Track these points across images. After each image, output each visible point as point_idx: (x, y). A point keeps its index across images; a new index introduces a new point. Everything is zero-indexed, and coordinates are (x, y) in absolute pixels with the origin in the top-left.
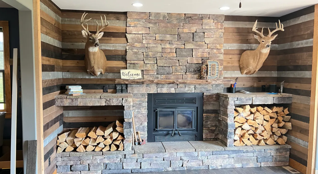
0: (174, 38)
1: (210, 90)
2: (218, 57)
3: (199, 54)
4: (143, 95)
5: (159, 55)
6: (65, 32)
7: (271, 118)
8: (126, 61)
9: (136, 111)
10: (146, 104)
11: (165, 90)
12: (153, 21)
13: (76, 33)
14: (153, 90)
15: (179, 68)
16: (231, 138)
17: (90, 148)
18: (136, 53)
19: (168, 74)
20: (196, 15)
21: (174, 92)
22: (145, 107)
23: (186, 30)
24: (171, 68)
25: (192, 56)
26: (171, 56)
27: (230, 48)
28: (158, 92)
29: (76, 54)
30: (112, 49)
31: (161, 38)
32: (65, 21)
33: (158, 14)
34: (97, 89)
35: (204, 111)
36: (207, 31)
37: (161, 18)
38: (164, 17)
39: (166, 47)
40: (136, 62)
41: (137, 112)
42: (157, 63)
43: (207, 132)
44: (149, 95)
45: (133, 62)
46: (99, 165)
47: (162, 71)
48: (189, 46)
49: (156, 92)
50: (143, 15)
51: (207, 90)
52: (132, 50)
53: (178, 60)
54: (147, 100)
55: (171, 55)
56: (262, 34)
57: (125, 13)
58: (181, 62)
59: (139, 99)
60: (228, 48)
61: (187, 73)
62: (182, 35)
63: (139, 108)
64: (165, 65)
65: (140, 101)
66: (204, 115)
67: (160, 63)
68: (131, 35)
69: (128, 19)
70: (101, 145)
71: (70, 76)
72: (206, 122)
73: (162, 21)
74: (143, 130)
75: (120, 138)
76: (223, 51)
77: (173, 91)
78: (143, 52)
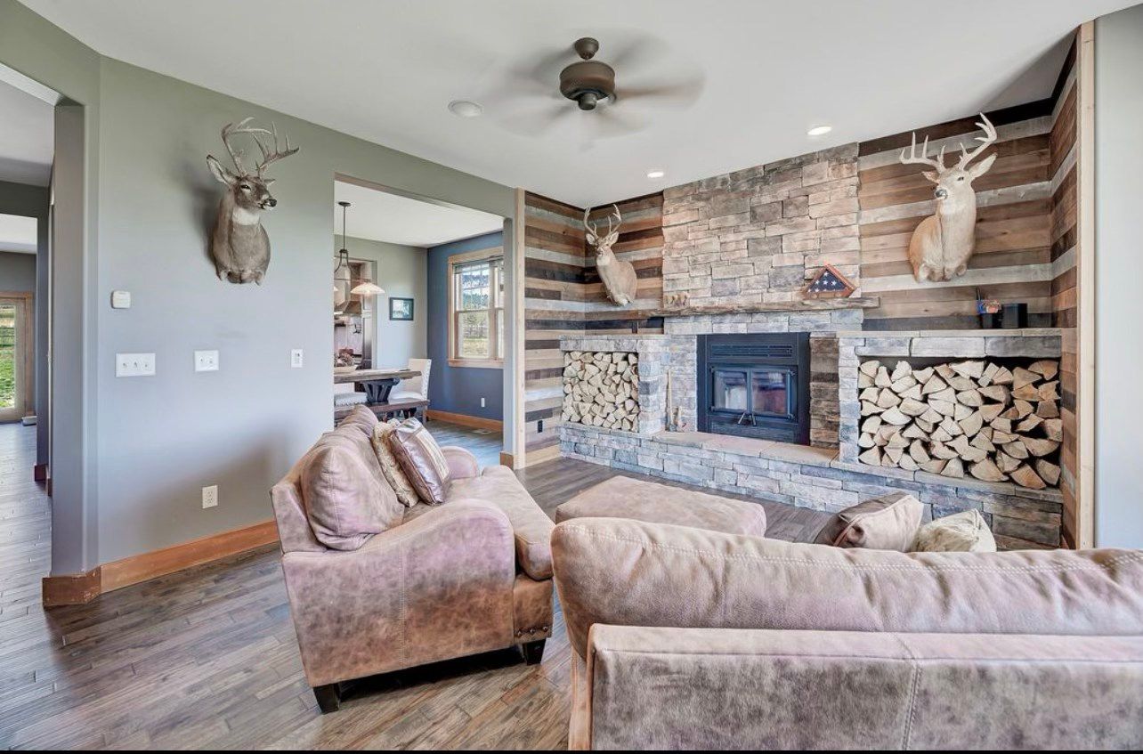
0: (743, 220)
1: (825, 325)
2: (845, 244)
3: (797, 245)
4: (688, 337)
5: (715, 257)
8: (662, 275)
9: (677, 368)
10: (694, 356)
11: (725, 328)
12: (704, 196)
14: (706, 327)
15: (752, 281)
16: (847, 439)
17: (598, 421)
18: (676, 260)
19: (731, 294)
20: (787, 161)
21: (745, 332)
22: (693, 360)
23: (766, 199)
24: (737, 281)
25: (780, 251)
26: (739, 256)
27: (879, 220)
28: (714, 332)
30: (643, 258)
31: (718, 225)
33: (713, 179)
34: (625, 328)
35: (812, 375)
36: (813, 189)
37: (719, 187)
38: (724, 182)
39: (728, 240)
40: (676, 276)
41: (679, 370)
42: (711, 274)
43: (820, 425)
44: (701, 338)
45: (671, 276)
46: (606, 449)
47: (720, 289)
48: (774, 231)
49: (711, 332)
50: (687, 189)
51: (818, 327)
52: (670, 255)
53: (753, 264)
54: (696, 347)
55: (738, 254)
57: (661, 194)
58: (758, 268)
59: (681, 347)
60: (875, 220)
61: (770, 290)
62: (759, 211)
63: (682, 363)
64: (725, 277)
65: (683, 350)
66: (812, 384)
67: (718, 273)
68: (669, 229)
69: (665, 202)
70: (611, 418)
72: (817, 402)
73: (720, 192)
74: (689, 407)
75: (635, 410)
76: (858, 230)
77: (742, 329)
78: (688, 257)
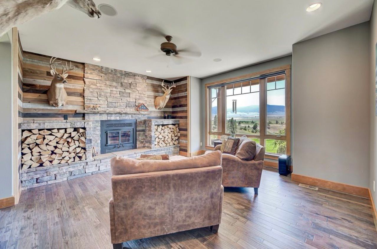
0: (118, 85)
1: (140, 118)
2: (144, 99)
3: (134, 97)
4: (97, 121)
5: (108, 95)
6: (27, 69)
7: (171, 132)
8: (84, 97)
10: (99, 128)
11: (113, 118)
12: (104, 72)
13: (38, 72)
14: (105, 118)
15: (122, 104)
16: (153, 143)
18: (92, 92)
19: (115, 107)
20: (131, 73)
22: (99, 129)
23: (126, 81)
24: (116, 104)
25: (129, 97)
26: (117, 96)
27: (150, 95)
28: (108, 119)
29: (38, 89)
30: (71, 87)
31: (110, 84)
32: (27, 61)
33: (108, 68)
34: (59, 117)
35: (137, 131)
36: (138, 83)
37: (110, 71)
38: (112, 71)
39: (113, 90)
40: (92, 98)
42: (107, 100)
43: (139, 143)
44: (102, 122)
45: (89, 98)
47: (111, 105)
48: (128, 91)
49: (107, 120)
50: (97, 67)
51: (139, 118)
52: (89, 89)
53: (121, 99)
54: (100, 125)
55: (117, 95)
56: (166, 88)
57: (83, 64)
58: (123, 101)
59: (94, 124)
61: (127, 107)
62: (123, 84)
64: (113, 102)
65: (95, 126)
66: (137, 133)
67: (110, 100)
68: (88, 79)
69: (86, 68)
71: (31, 106)
72: (139, 137)
73: (110, 73)
74: (98, 146)
76: (146, 96)
77: (118, 118)
78: (97, 92)
